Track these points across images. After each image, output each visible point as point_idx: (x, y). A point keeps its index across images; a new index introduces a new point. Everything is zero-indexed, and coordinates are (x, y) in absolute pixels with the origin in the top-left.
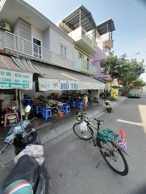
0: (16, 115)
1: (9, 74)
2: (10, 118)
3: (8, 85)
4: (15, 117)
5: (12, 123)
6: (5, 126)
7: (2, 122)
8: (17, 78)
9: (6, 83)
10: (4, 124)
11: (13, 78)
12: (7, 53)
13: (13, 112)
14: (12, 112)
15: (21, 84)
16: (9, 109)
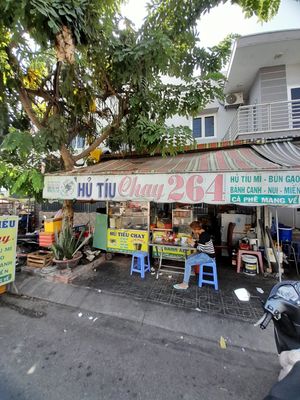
0: (257, 256)
1: (258, 179)
2: (247, 259)
3: (255, 199)
4: (255, 260)
5: (249, 271)
6: (238, 271)
7: (234, 263)
8: (273, 185)
9: (253, 196)
10: (236, 266)
11: (265, 186)
12: (245, 142)
13: (252, 250)
14: (250, 250)
15: (279, 197)
16: (244, 242)
